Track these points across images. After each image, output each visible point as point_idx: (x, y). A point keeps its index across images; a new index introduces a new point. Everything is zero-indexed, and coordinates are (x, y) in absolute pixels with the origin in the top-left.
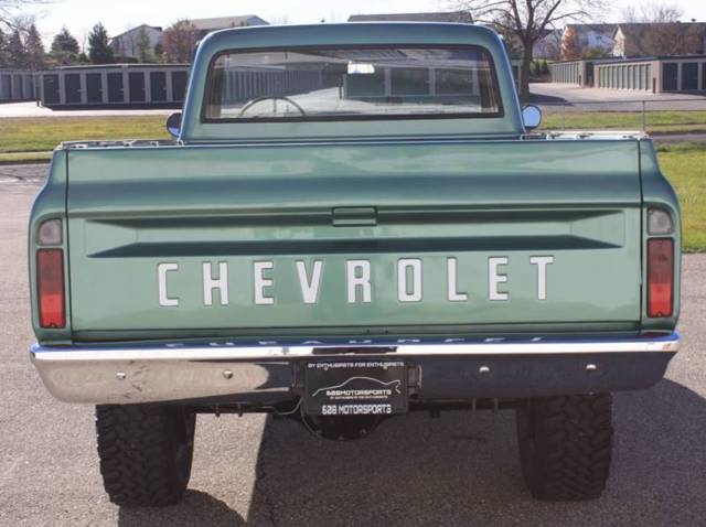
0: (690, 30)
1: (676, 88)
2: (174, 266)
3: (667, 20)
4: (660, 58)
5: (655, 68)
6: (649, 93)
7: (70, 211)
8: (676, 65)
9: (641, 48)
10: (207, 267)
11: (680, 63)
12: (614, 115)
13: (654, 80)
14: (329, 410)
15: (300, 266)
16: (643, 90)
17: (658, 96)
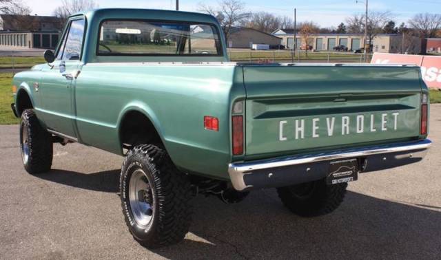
0: (36, 20)
1: (39, 45)
2: (285, 122)
3: (24, 14)
4: (32, 32)
5: (29, 36)
6: (27, 48)
7: (248, 97)
8: (39, 35)
9: (12, 26)
10: (297, 121)
11: (41, 34)
12: (15, 58)
13: (30, 42)
14: (335, 182)
15: (328, 119)
16: (23, 46)
17: (32, 49)
